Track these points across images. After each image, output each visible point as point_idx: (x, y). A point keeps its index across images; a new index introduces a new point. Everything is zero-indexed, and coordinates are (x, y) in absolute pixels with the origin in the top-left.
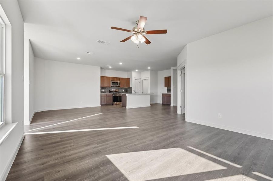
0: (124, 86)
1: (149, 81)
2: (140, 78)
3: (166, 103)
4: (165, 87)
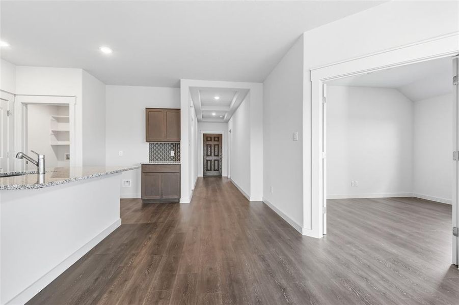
1: (76, 115)
2: (15, 95)
3: (162, 195)
4: (147, 141)
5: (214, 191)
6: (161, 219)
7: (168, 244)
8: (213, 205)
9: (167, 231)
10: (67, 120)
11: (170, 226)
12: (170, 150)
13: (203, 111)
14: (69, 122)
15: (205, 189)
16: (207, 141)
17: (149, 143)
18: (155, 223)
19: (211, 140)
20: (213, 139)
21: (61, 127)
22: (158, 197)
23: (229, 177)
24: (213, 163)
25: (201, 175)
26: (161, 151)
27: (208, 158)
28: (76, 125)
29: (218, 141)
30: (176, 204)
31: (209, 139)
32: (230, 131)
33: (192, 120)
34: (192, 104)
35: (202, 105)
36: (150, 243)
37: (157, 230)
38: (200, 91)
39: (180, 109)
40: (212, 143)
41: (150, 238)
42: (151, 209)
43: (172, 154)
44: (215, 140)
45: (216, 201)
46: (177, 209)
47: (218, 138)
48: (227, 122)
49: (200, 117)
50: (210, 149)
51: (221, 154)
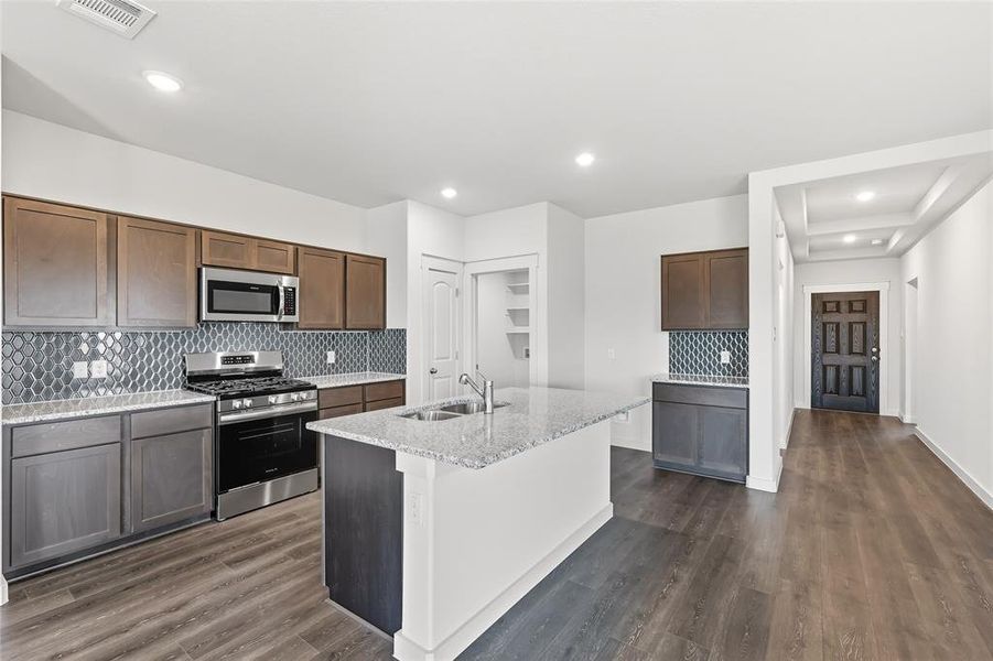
0: (338, 321)
1: (538, 282)
2: (464, 263)
3: (700, 457)
4: (663, 330)
5: (855, 465)
6: (701, 528)
7: (722, 618)
8: (855, 517)
9: (716, 571)
10: (525, 290)
11: (725, 556)
12: (719, 349)
13: (810, 238)
14: (528, 293)
15: (820, 453)
16: (825, 311)
17: (667, 333)
18: (685, 535)
19: (838, 311)
20: (844, 307)
21: (519, 303)
22: (691, 462)
23: (907, 420)
24: (844, 375)
25: (805, 403)
26: (696, 351)
27: (828, 359)
28: (537, 300)
29: (864, 311)
30: (737, 488)
31: (830, 306)
32: (914, 283)
33: (782, 267)
34: (782, 230)
35: (809, 222)
36: (675, 593)
37: (691, 558)
38: (808, 190)
39: (747, 248)
40: (844, 318)
41: (675, 580)
42: (674, 488)
43: (726, 357)
44: (851, 310)
45: (865, 505)
46: (739, 506)
47: (865, 303)
48: (900, 254)
49: (803, 252)
50: (833, 333)
51: (874, 350)
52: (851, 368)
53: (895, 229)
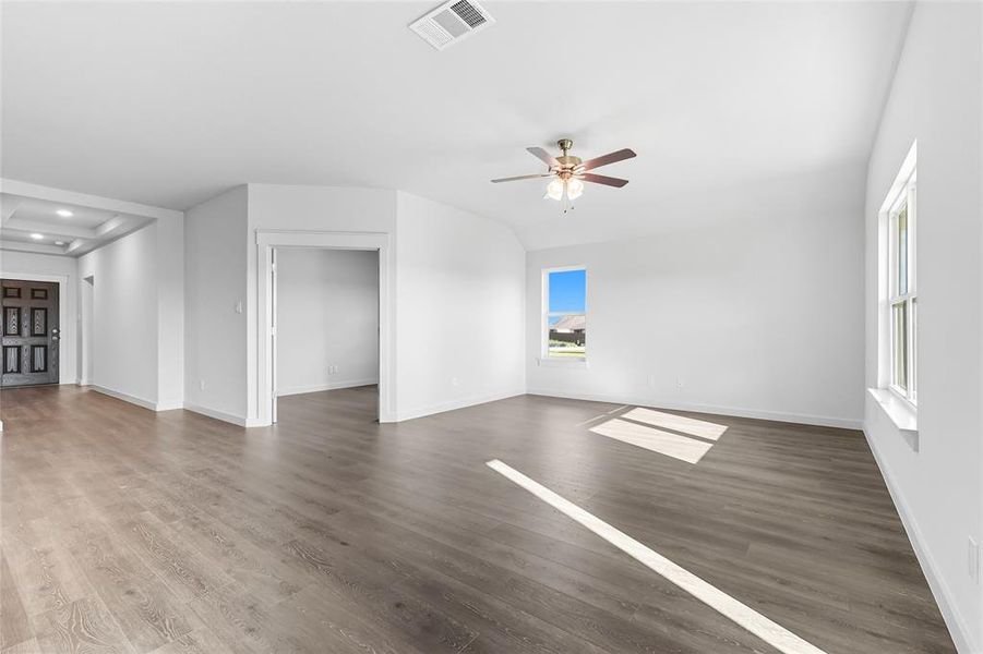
16: (6, 296)
20: (26, 294)
23: (83, 383)
24: (25, 353)
27: (10, 342)
29: (46, 299)
31: (10, 292)
32: (90, 280)
35: (11, 218)
40: (25, 303)
47: (45, 291)
48: (78, 256)
50: (15, 317)
51: (55, 331)
52: (33, 347)
53: (75, 238)
